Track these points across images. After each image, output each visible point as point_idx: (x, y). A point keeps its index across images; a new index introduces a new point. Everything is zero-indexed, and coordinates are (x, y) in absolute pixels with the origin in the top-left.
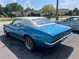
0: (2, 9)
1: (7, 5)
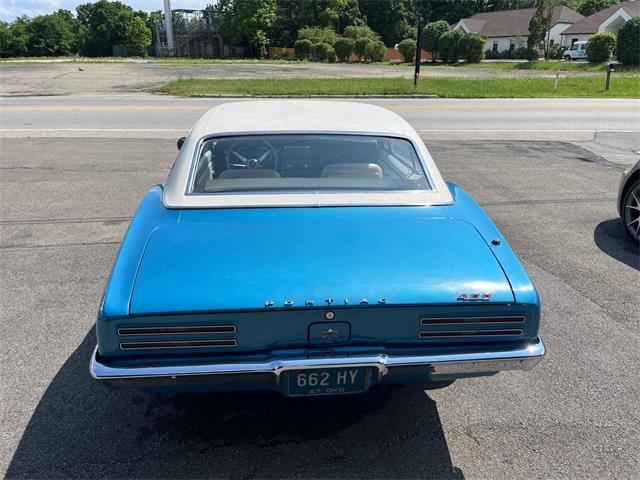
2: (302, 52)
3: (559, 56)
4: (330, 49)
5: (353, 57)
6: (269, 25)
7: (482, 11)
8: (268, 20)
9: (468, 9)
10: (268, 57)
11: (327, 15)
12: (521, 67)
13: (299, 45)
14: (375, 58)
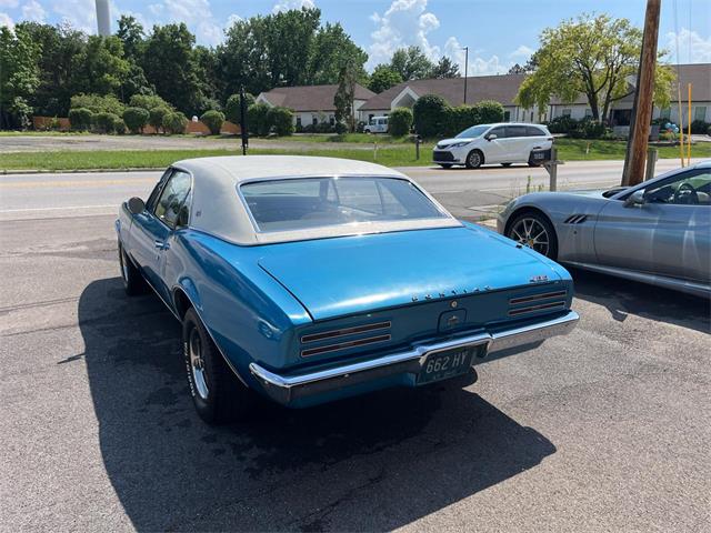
0: (196, 66)
1: (237, 35)
2: (80, 123)
3: (360, 130)
4: (117, 120)
5: (148, 128)
6: (31, 91)
7: (279, 86)
8: (29, 86)
9: (264, 83)
10: (32, 128)
11: (107, 83)
12: (333, 140)
13: (75, 114)
14: (175, 130)
